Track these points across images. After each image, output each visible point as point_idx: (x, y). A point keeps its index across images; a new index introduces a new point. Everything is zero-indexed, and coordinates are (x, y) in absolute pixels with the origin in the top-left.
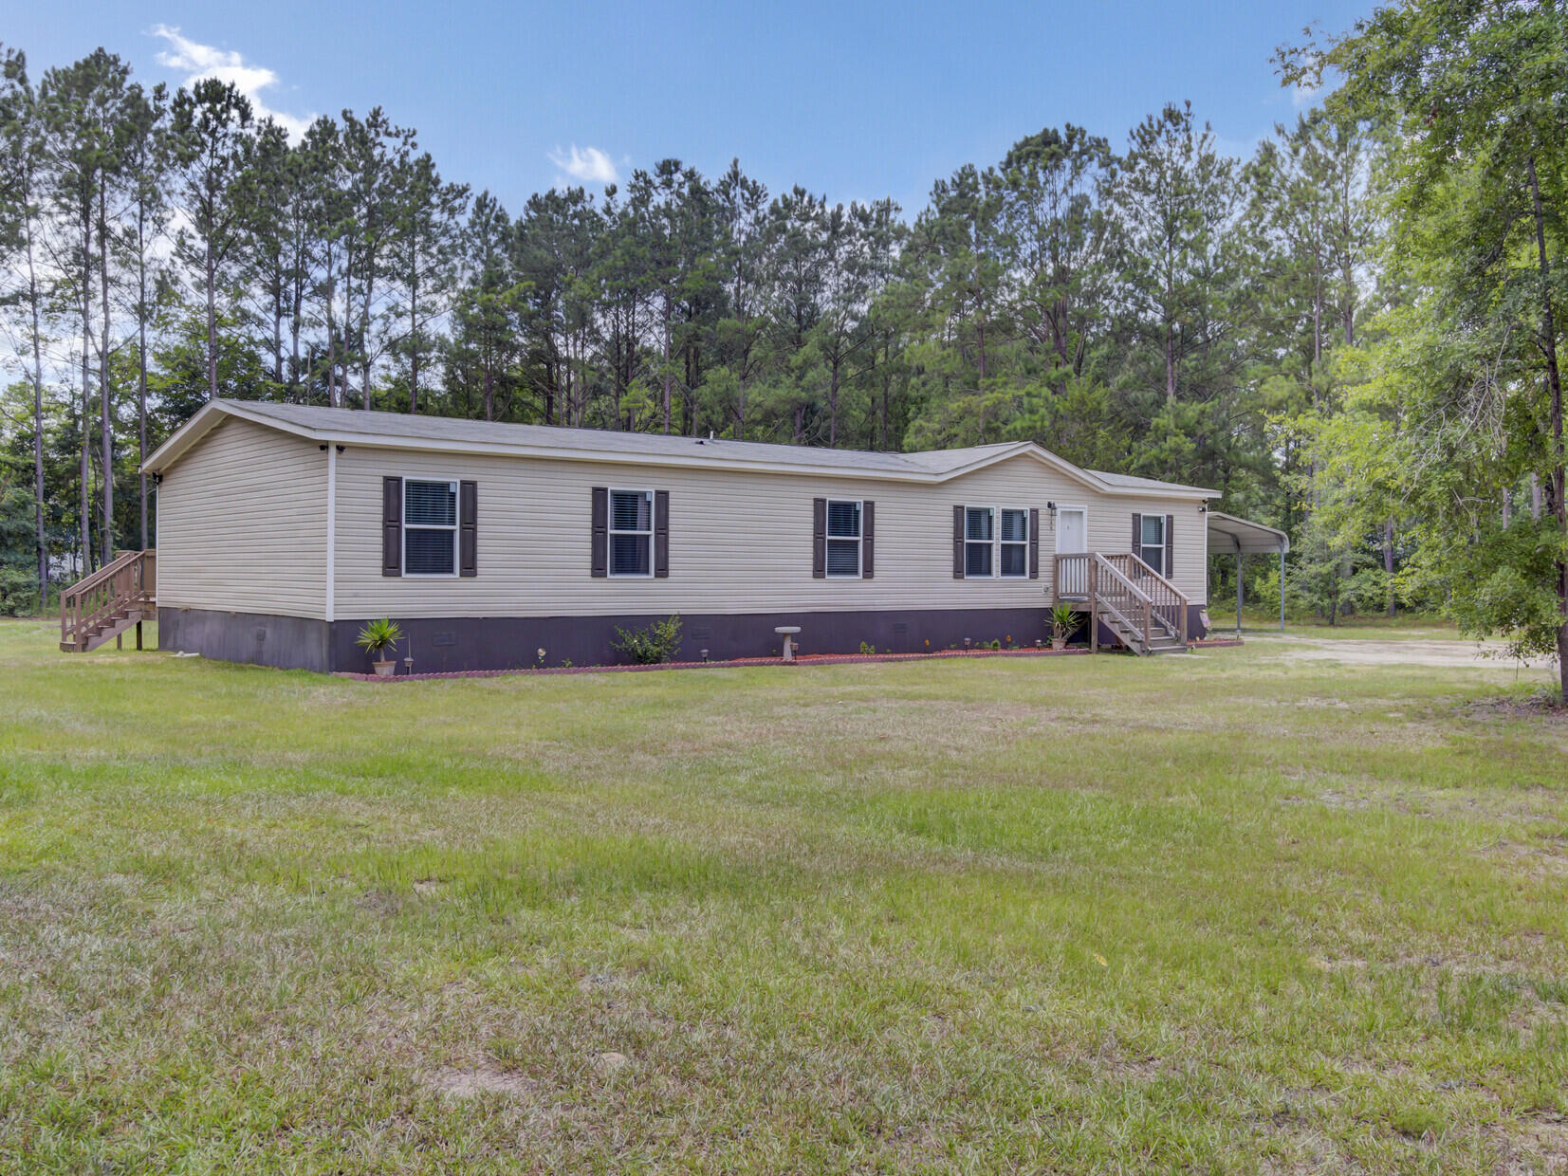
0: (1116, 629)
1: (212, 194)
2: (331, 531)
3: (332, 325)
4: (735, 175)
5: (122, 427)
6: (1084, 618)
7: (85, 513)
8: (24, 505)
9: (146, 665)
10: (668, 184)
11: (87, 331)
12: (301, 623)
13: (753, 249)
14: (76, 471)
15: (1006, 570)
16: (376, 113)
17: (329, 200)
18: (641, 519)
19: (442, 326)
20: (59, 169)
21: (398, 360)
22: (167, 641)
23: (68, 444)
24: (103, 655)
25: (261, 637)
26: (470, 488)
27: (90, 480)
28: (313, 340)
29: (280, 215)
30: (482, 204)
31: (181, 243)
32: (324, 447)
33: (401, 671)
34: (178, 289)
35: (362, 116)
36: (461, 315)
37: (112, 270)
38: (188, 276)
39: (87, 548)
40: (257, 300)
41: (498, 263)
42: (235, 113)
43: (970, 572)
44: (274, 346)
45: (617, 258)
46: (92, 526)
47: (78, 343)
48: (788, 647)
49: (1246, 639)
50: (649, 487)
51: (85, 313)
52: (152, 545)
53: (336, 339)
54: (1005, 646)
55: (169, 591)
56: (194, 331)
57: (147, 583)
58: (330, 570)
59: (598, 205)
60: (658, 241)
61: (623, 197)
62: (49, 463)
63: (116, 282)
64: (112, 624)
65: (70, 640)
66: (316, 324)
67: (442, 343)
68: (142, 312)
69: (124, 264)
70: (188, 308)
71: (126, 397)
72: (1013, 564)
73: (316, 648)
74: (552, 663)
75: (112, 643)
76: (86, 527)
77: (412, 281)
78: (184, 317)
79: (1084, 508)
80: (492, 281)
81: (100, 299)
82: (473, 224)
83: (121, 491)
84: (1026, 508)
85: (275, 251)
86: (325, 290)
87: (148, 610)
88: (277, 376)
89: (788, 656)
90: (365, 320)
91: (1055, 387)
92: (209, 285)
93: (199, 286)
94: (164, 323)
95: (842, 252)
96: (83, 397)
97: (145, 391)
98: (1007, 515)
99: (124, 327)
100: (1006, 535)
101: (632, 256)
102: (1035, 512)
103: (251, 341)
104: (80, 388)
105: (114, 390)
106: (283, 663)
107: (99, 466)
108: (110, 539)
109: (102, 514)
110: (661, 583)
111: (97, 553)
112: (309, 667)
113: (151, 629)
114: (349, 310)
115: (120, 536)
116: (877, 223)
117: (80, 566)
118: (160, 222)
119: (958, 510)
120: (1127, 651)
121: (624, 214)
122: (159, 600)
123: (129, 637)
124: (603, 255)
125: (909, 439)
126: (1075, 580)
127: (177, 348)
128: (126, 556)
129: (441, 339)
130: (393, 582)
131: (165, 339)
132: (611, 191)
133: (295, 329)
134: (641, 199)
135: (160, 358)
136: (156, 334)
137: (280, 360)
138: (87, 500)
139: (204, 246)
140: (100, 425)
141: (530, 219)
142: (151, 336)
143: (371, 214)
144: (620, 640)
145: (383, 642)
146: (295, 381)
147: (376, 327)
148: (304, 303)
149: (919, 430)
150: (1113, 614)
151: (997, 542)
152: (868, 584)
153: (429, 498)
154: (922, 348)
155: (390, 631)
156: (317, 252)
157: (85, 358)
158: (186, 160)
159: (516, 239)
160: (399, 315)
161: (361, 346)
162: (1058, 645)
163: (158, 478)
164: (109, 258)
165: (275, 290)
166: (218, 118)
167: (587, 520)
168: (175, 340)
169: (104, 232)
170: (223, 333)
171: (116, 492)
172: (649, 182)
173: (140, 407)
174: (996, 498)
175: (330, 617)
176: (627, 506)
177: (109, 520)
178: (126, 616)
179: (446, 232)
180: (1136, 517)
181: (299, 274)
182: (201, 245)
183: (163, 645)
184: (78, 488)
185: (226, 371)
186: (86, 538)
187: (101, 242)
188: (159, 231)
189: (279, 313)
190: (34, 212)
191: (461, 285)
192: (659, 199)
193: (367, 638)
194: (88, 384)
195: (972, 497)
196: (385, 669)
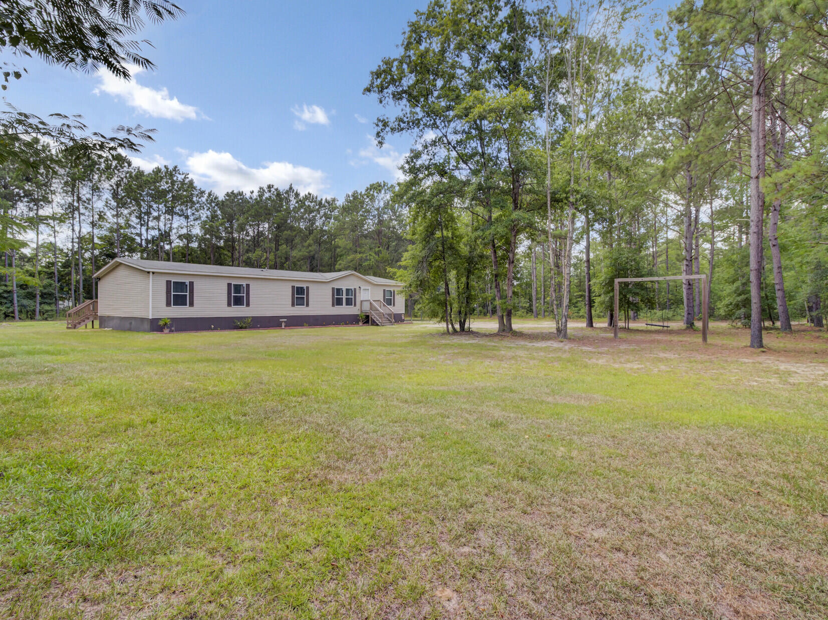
0: (375, 320)
1: (118, 188)
2: (151, 295)
3: (159, 230)
4: (291, 188)
5: (85, 260)
6: (367, 317)
7: (73, 288)
8: (50, 285)
9: (95, 332)
10: (270, 191)
11: (73, 230)
12: (142, 320)
13: (296, 210)
14: (69, 274)
15: (347, 304)
16: (176, 167)
17: (158, 191)
18: (242, 292)
19: (197, 231)
20: (63, 179)
21: (182, 240)
22: (101, 325)
23: (66, 265)
24: (81, 329)
25: (131, 324)
26: (192, 284)
27: (74, 277)
28: (153, 234)
29: (141, 195)
30: (210, 194)
31: (107, 202)
32: (149, 272)
33: (171, 331)
34: (106, 217)
35: (171, 168)
36: (203, 227)
37: (82, 210)
38: (109, 214)
39: (73, 298)
40: (134, 220)
41: (215, 211)
42: (126, 164)
43: (337, 305)
44: (140, 235)
45: (252, 212)
46: (75, 291)
47: (70, 233)
48: (283, 325)
49: (414, 322)
50: (244, 283)
51: (73, 225)
52: (97, 297)
53: (161, 235)
54: (346, 324)
55: (102, 311)
56: (111, 230)
57: (95, 309)
58: (151, 305)
59: (248, 195)
60: (266, 208)
61: (256, 194)
62: (59, 271)
63: (83, 214)
64: (84, 321)
65: (70, 326)
66: (153, 228)
67: (197, 236)
68: (93, 224)
69: (86, 208)
70: (109, 223)
71: (87, 250)
72: (349, 302)
73: (147, 326)
74: (215, 329)
75: (84, 326)
76: (73, 292)
77: (187, 217)
78: (108, 226)
79: (369, 288)
80: (214, 217)
81: (78, 220)
82: (207, 200)
83: (85, 280)
84: (353, 288)
85: (139, 206)
86: (157, 218)
87: (96, 316)
88: (141, 245)
89: (283, 327)
90: (171, 229)
91: (378, 253)
92: (117, 216)
93: (113, 216)
94: (101, 227)
95: (322, 212)
96: (71, 250)
97: (93, 248)
98: (347, 290)
99: (86, 229)
100: (347, 295)
101: (258, 212)
102: (355, 289)
103: (132, 233)
104: (70, 247)
105: (82, 248)
106: (137, 330)
107: (77, 273)
108: (81, 296)
109: (79, 288)
110: (248, 308)
111: (77, 300)
112: (144, 331)
113: (97, 323)
114: (165, 225)
115: (85, 295)
116: (331, 204)
117: (71, 304)
118: (99, 196)
119: (333, 289)
120: (377, 325)
121: (256, 199)
122: (99, 314)
123: (90, 325)
124: (248, 211)
125: (337, 267)
126: (366, 307)
127: (105, 235)
128: (88, 302)
129: (197, 234)
130: (169, 308)
131: (101, 232)
132: (252, 192)
133: (147, 230)
134: (261, 196)
135: (99, 238)
136: (98, 230)
137: (142, 240)
138: (74, 283)
139: (115, 204)
140: (78, 259)
141: (226, 200)
142: (96, 231)
143: (173, 196)
144: (234, 323)
145: (166, 324)
146: (147, 247)
147: (174, 231)
148: (150, 223)
149: (340, 264)
150: (374, 316)
151: (344, 297)
152: (307, 309)
153: (180, 286)
154: (341, 242)
155: (168, 321)
156: (155, 206)
157: (73, 239)
158: (109, 179)
159: (222, 205)
160: (182, 228)
161: (169, 236)
162: (361, 324)
163: (99, 279)
164: (81, 207)
165: (139, 217)
166: (121, 166)
167: (226, 292)
168: (104, 233)
169: (79, 199)
170: (122, 231)
171: (83, 281)
172: (264, 190)
173: (92, 253)
174: (344, 286)
175: (150, 318)
176: (238, 288)
177: (81, 290)
178: (88, 318)
179: (198, 202)
180: (384, 290)
181: (148, 213)
182: (114, 204)
183: (101, 327)
184: (70, 280)
185: (123, 242)
186: (73, 295)
187: (78, 202)
188: (99, 199)
189: (142, 225)
190: (53, 193)
191: (202, 219)
192: (267, 195)
193: (161, 323)
194: (73, 246)
195: (337, 285)
196: (166, 331)
